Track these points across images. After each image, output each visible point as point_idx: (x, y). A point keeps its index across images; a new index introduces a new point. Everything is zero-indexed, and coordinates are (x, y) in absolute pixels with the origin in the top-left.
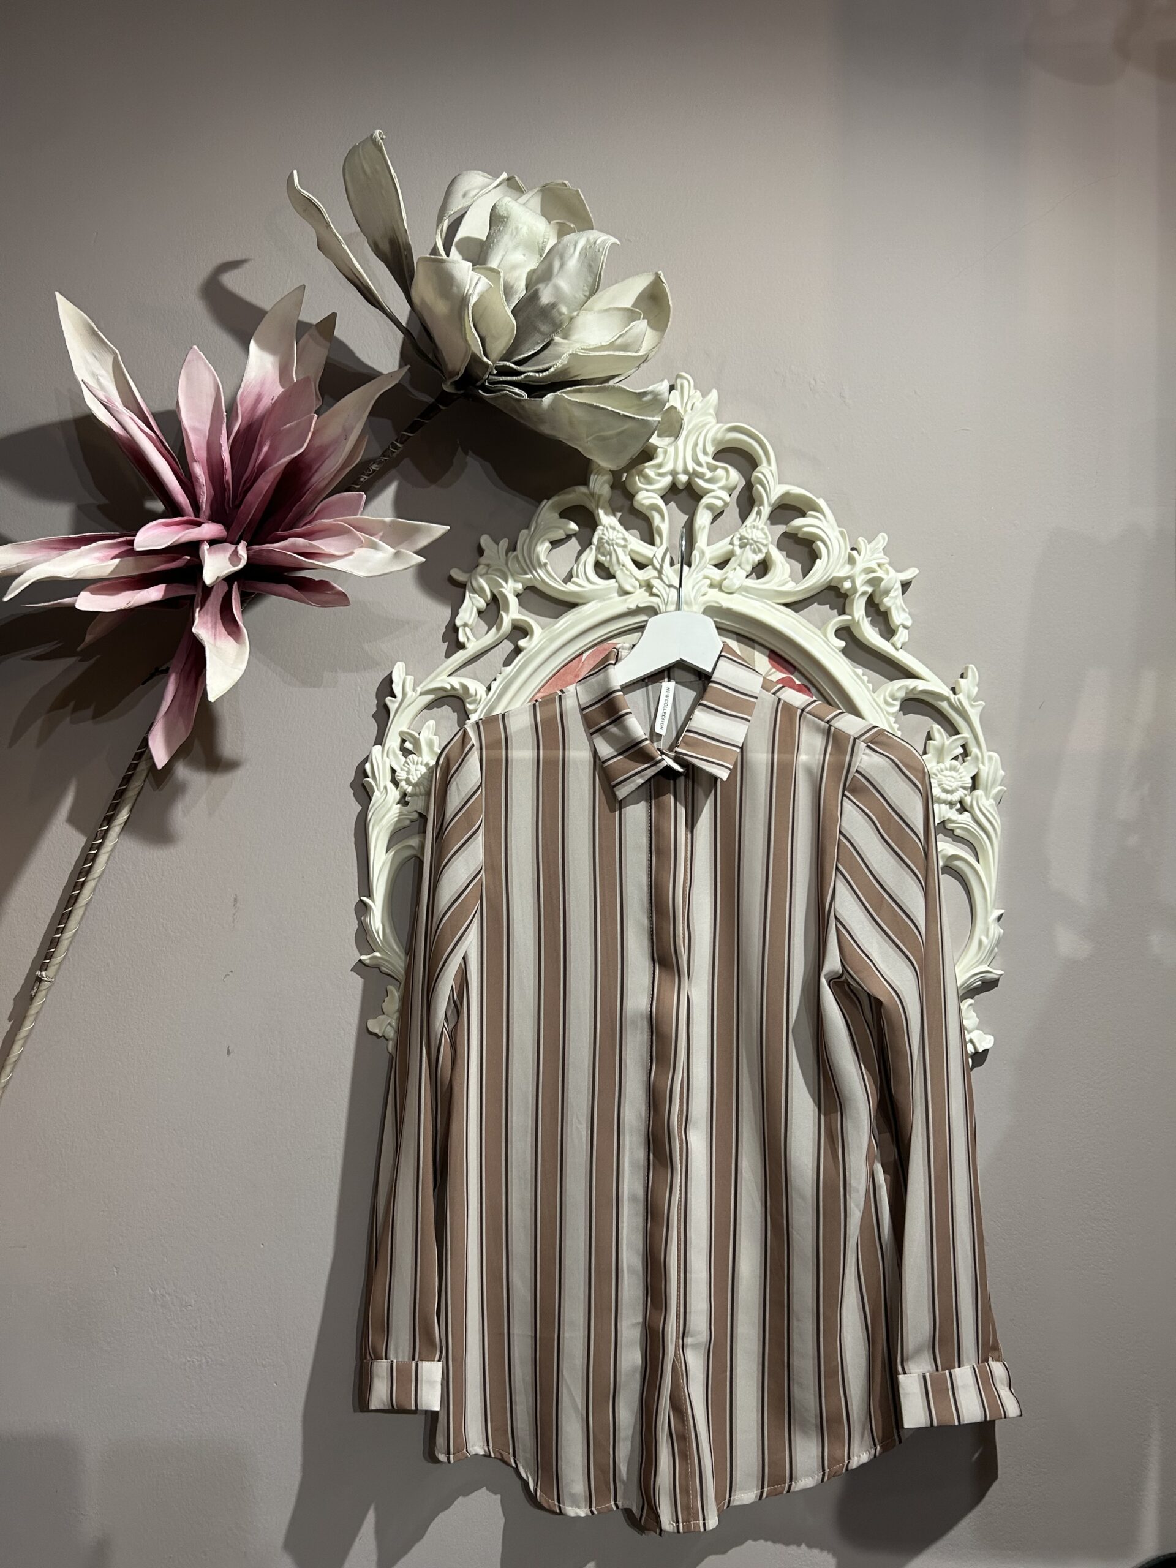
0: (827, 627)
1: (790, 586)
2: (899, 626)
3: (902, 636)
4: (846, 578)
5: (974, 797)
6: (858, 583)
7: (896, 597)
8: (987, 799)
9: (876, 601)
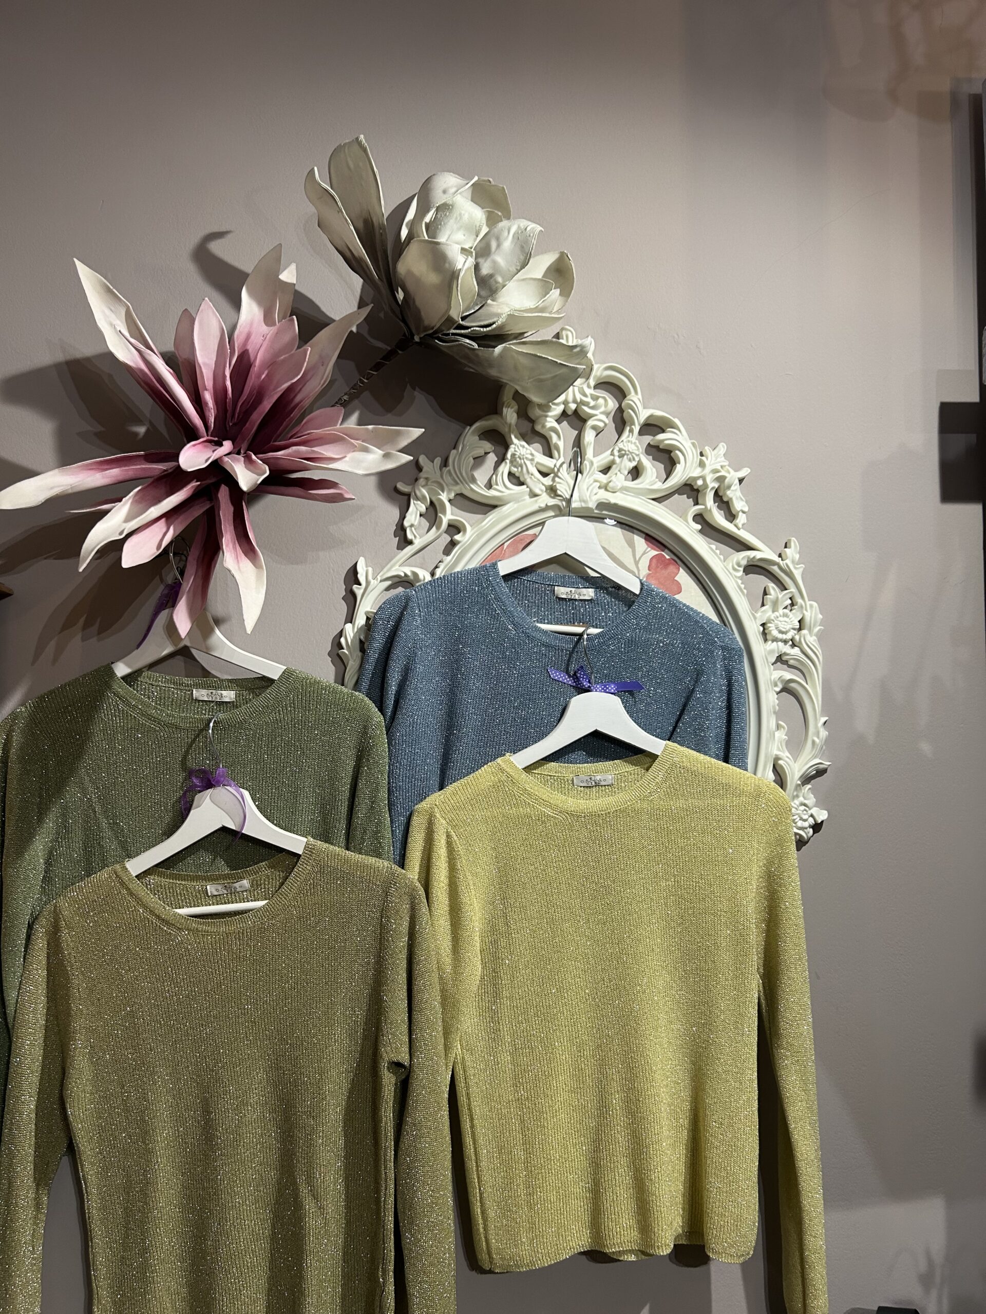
0: (687, 515)
1: (659, 485)
2: (739, 512)
3: (741, 519)
4: (698, 478)
5: (802, 635)
6: (708, 480)
7: (736, 490)
8: (811, 636)
9: (720, 494)
